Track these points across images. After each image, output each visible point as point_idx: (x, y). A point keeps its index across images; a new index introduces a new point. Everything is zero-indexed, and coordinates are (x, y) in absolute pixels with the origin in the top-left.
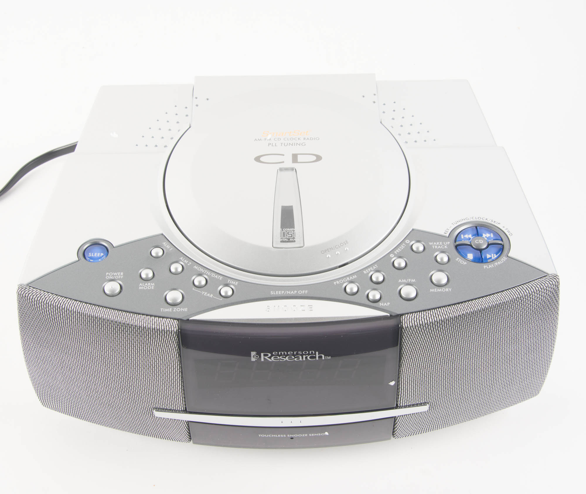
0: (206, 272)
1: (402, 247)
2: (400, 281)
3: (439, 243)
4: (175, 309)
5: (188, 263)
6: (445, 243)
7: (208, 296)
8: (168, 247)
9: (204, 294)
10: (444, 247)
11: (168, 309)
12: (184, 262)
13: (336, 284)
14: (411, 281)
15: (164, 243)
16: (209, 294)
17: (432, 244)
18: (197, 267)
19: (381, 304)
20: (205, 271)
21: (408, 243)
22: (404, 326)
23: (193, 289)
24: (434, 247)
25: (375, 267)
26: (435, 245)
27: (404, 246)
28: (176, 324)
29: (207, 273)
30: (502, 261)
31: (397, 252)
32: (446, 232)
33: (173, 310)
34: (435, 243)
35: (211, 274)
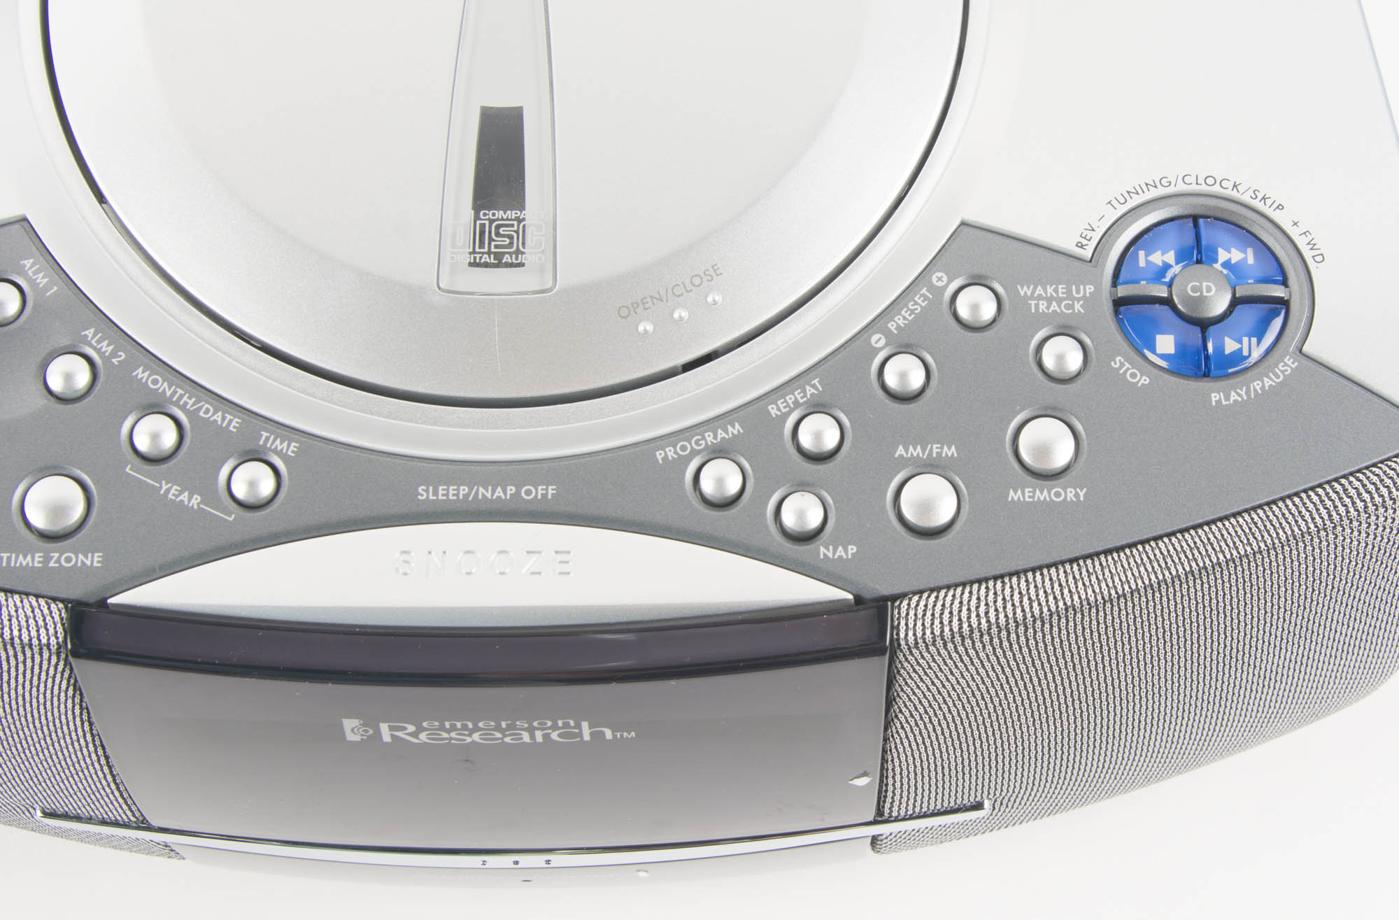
0: (181, 396)
1: (919, 302)
2: (900, 451)
3: (1056, 291)
4: (56, 555)
5: (114, 354)
6: (1078, 292)
7: (182, 501)
8: (42, 279)
9: (168, 491)
10: (1072, 307)
11: (29, 558)
12: (98, 351)
13: (665, 458)
14: (939, 454)
15: (28, 263)
16: (186, 494)
17: (1029, 293)
18: (147, 374)
19: (824, 551)
20: (175, 392)
21: (940, 284)
22: (903, 643)
23: (128, 470)
24: (1037, 306)
25: (813, 391)
26: (1040, 298)
27: (926, 298)
28: (57, 618)
29: (185, 399)
30: (1278, 377)
31: (898, 327)
32: (1084, 242)
33: (47, 559)
34: (1040, 290)
35: (200, 408)
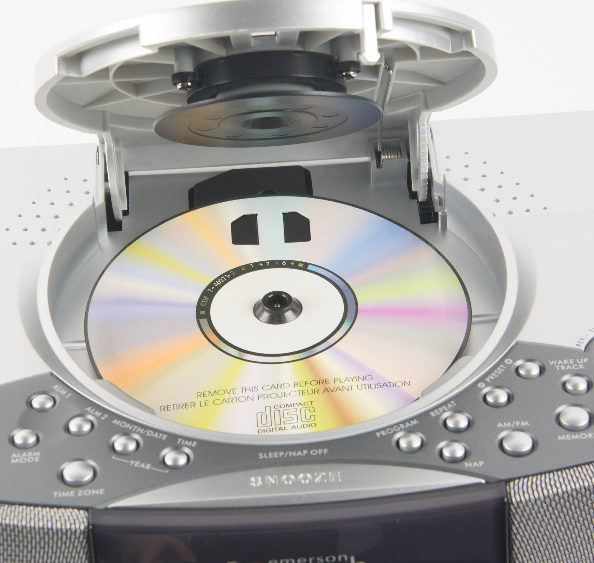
0: (137, 429)
1: (500, 370)
2: (500, 425)
3: (569, 361)
4: (81, 491)
5: (102, 415)
6: (580, 361)
7: (142, 467)
8: (63, 392)
9: (134, 464)
10: (578, 367)
11: (67, 493)
12: (94, 416)
13: (381, 435)
14: (520, 425)
15: (55, 387)
16: (143, 464)
17: (555, 363)
18: (119, 422)
19: (467, 465)
20: (133, 428)
21: (509, 363)
22: (514, 500)
23: (113, 458)
24: (560, 368)
25: (452, 406)
26: (561, 364)
27: (502, 368)
28: (83, 516)
29: (139, 429)
31: (491, 380)
32: (580, 344)
33: (76, 493)
34: (560, 362)
35: (146, 433)
